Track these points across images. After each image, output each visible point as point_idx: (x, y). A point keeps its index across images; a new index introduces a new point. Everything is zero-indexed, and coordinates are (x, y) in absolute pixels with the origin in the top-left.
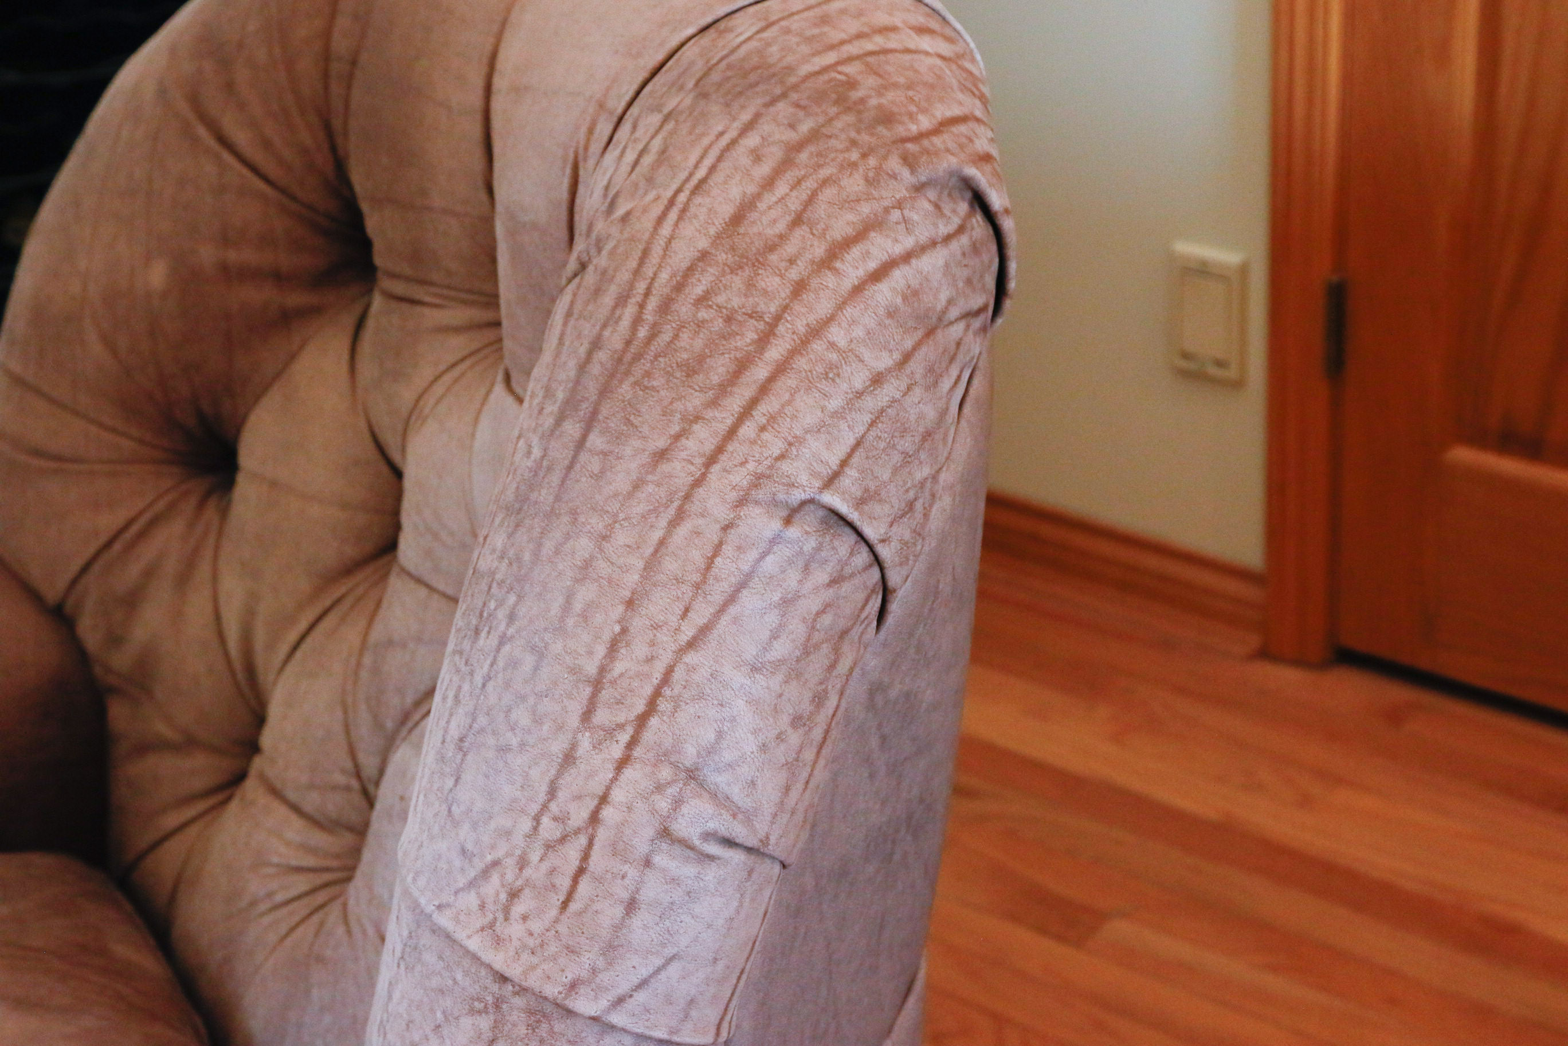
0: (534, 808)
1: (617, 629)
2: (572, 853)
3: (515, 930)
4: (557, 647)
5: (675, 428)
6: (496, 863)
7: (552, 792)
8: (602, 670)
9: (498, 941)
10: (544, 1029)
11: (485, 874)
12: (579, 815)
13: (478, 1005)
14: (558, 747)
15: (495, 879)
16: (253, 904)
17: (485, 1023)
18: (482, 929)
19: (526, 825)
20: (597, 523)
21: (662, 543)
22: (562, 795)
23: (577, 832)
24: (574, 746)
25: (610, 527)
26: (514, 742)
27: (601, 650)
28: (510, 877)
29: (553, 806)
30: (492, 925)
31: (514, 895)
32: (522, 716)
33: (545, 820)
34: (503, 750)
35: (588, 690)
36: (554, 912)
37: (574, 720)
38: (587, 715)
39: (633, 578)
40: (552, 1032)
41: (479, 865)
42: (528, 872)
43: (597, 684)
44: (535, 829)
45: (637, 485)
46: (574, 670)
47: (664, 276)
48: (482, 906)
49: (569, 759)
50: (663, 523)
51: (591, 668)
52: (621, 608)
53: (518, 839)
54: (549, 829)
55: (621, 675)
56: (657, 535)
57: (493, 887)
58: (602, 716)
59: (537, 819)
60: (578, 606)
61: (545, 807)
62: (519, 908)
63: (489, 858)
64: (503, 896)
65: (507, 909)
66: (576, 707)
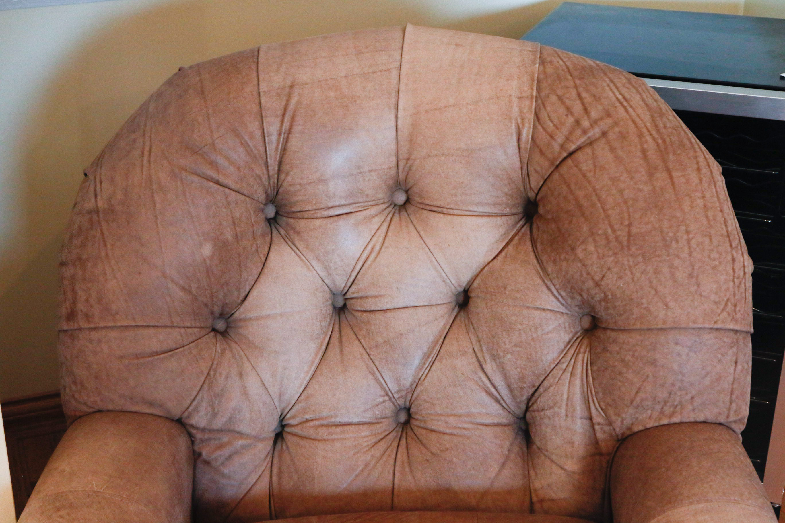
0: (732, 278)
1: (723, 219)
3: (738, 316)
4: (713, 232)
5: (695, 161)
6: (728, 300)
7: (734, 270)
8: (727, 231)
9: (736, 321)
11: (726, 304)
12: (742, 274)
13: (732, 345)
14: (729, 258)
15: (729, 304)
18: (732, 320)
19: (731, 284)
20: (698, 194)
21: (717, 192)
22: (736, 271)
23: (742, 279)
24: (733, 255)
25: (703, 193)
26: (717, 263)
27: (724, 227)
28: (733, 301)
29: (736, 275)
30: (733, 318)
31: (735, 306)
32: (715, 255)
33: (735, 280)
34: (714, 268)
35: (727, 239)
36: (744, 305)
37: (729, 249)
38: (731, 246)
39: (717, 204)
41: (723, 303)
42: (737, 297)
43: (728, 236)
44: (734, 283)
45: (701, 180)
46: (722, 235)
48: (729, 314)
49: (733, 260)
50: (713, 187)
51: (725, 233)
52: (721, 213)
53: (732, 289)
54: (737, 283)
55: (731, 231)
56: (714, 190)
57: (730, 306)
58: (734, 245)
59: (733, 281)
60: (711, 218)
61: (734, 276)
62: (737, 310)
63: (725, 299)
64: (733, 308)
65: (735, 311)
66: (728, 245)
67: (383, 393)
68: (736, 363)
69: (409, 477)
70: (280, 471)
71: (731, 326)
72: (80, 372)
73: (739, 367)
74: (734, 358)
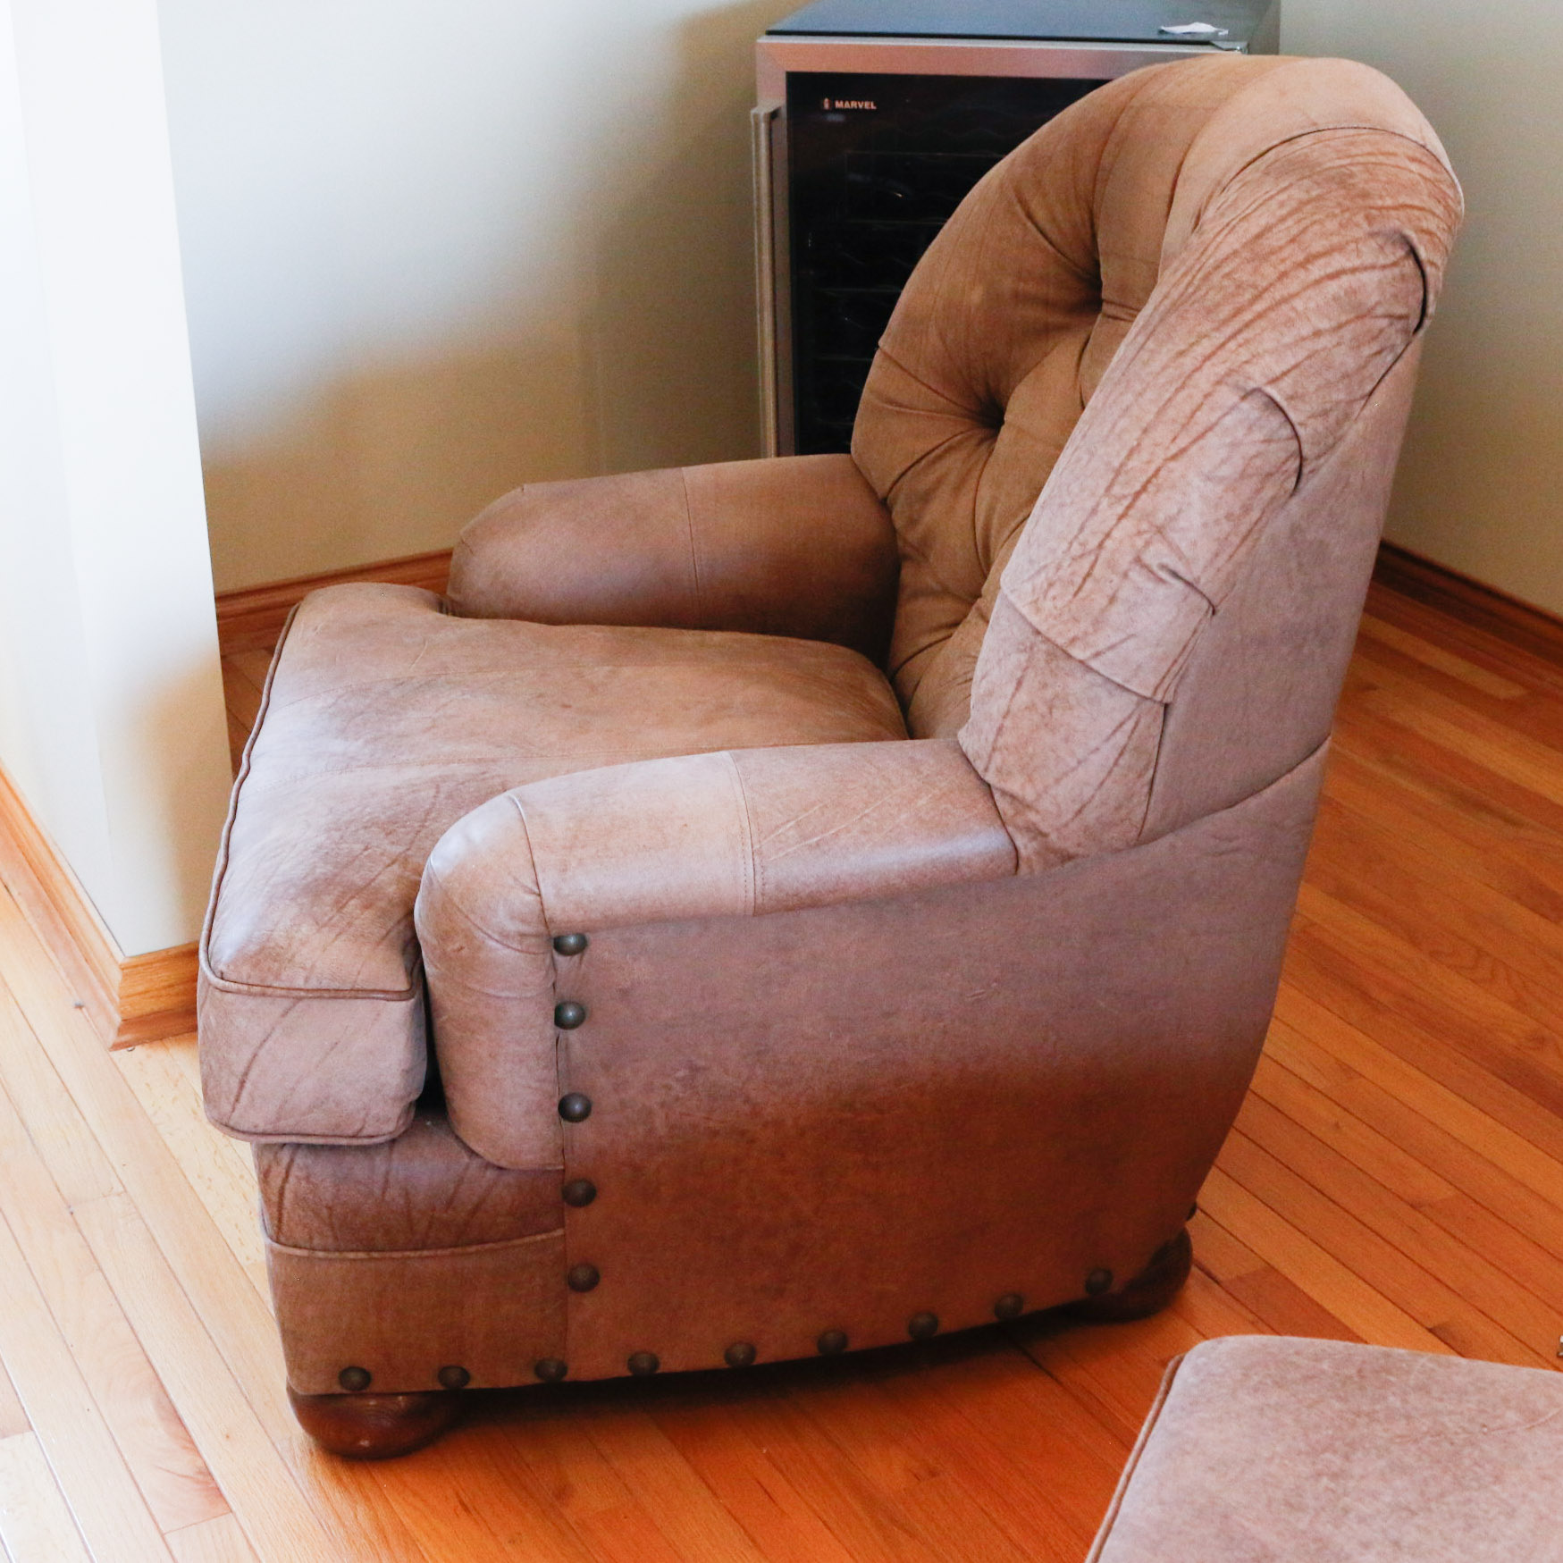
0: (1070, 537)
1: (1135, 443)
2: (1086, 564)
3: (1048, 605)
4: (1101, 451)
5: (1193, 340)
6: (1045, 567)
7: (1082, 529)
8: (1122, 465)
9: (1038, 610)
10: (1053, 665)
11: (1038, 572)
12: (1094, 543)
13: (1022, 647)
14: (1089, 505)
15: (1043, 575)
16: (955, 679)
17: (1023, 657)
18: (1031, 603)
19: (1065, 546)
20: (1138, 387)
21: (1170, 400)
22: (1087, 531)
23: (1090, 553)
24: (1098, 504)
25: (1145, 390)
26: (1068, 501)
27: (1124, 454)
28: (1050, 575)
29: (1081, 537)
30: (1036, 602)
31: (1051, 585)
32: (1075, 488)
33: (1075, 545)
35: (1111, 476)
36: (1070, 597)
37: (1102, 491)
38: (1108, 489)
39: (1150, 417)
40: (1057, 666)
41: (1036, 567)
42: (1061, 573)
43: (1118, 472)
44: (1069, 548)
45: (1164, 368)
46: (1108, 464)
47: (1211, 261)
48: (1034, 590)
49: (1094, 511)
50: (1173, 389)
51: (1116, 464)
52: (1139, 433)
53: (1059, 553)
54: (1076, 549)
55: (1132, 469)
56: (1167, 396)
57: (1041, 580)
58: (1117, 490)
59: (1071, 543)
60: (1117, 430)
61: (1076, 537)
62: (1052, 593)
63: (1042, 564)
64: (1045, 586)
65: (1046, 592)
66: (1104, 484)
68: (1019, 683)
71: (1025, 611)
74: (1019, 674)
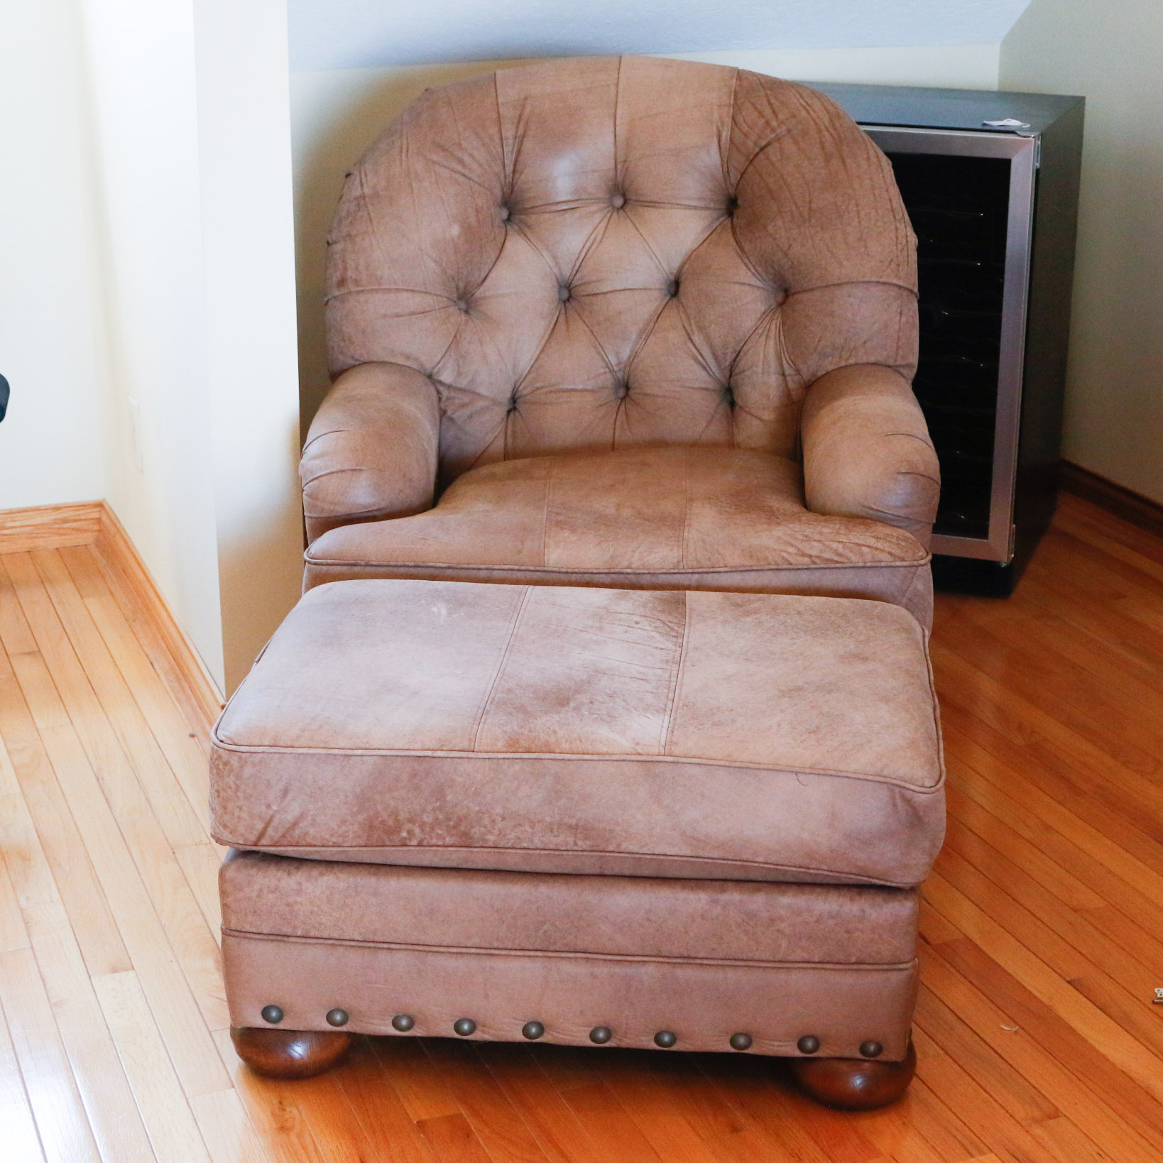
1: (890, 198)
2: (905, 253)
4: (879, 206)
6: (891, 261)
7: (897, 238)
8: (892, 206)
9: (900, 279)
11: (890, 264)
14: (893, 227)
17: (899, 302)
18: (895, 277)
19: (894, 247)
20: (867, 177)
24: (896, 226)
25: (871, 176)
26: (882, 230)
27: (890, 203)
28: (896, 262)
29: (899, 242)
30: (897, 275)
31: (898, 265)
32: (880, 224)
33: (899, 245)
34: (880, 233)
35: (893, 213)
37: (893, 220)
38: (895, 218)
39: (885, 186)
42: (900, 260)
43: (893, 209)
45: (869, 166)
46: (887, 209)
48: (893, 271)
49: (897, 229)
52: (887, 193)
53: (895, 252)
54: (900, 248)
57: (893, 265)
58: (897, 217)
59: (897, 246)
60: (877, 195)
61: (897, 242)
62: (900, 269)
63: (889, 260)
64: (896, 267)
65: (898, 270)
66: (891, 217)
67: (603, 364)
68: (901, 314)
69: (628, 433)
70: (514, 432)
71: (895, 281)
72: (348, 329)
73: (904, 319)
74: (899, 310)
